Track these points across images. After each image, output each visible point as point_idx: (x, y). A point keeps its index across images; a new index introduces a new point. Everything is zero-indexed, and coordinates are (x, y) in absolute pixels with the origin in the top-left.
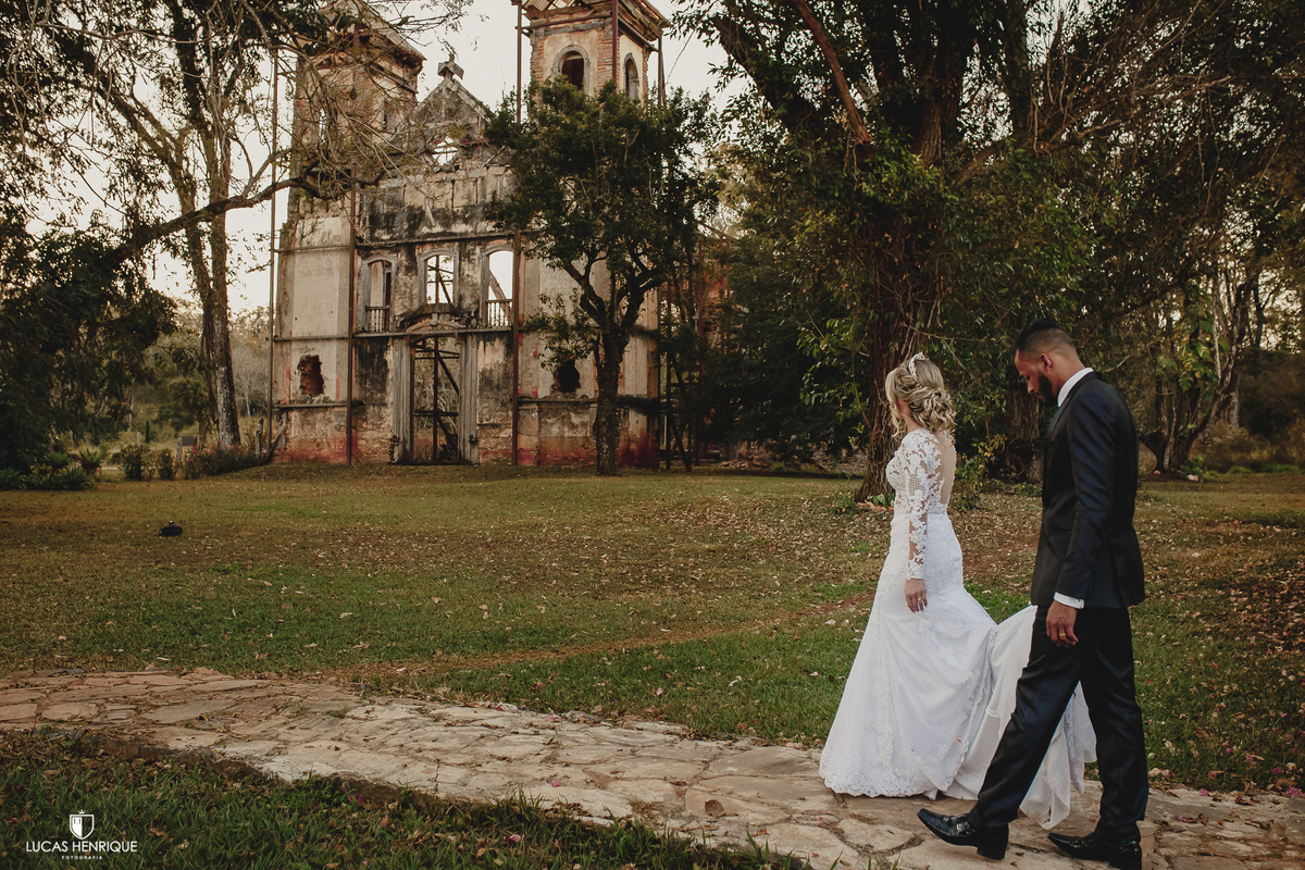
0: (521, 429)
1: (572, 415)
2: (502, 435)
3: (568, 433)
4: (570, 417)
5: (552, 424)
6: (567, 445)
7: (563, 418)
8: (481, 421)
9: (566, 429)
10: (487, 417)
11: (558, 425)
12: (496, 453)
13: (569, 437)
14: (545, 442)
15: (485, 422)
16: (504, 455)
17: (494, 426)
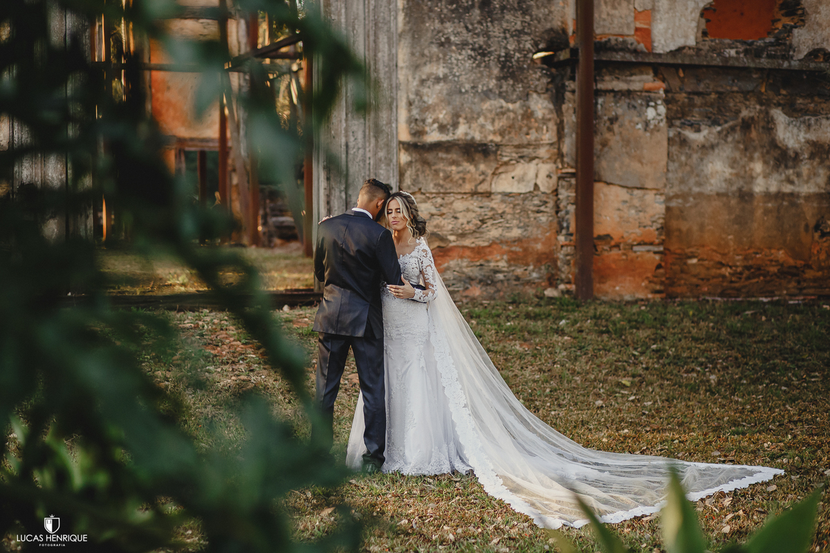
0: (604, 166)
1: (779, 116)
2: (504, 184)
3: (764, 181)
4: (769, 126)
5: (707, 148)
6: (760, 225)
7: (746, 125)
8: (419, 133)
9: (758, 167)
10: (443, 115)
11: (727, 151)
12: (478, 251)
13: (767, 196)
14: (682, 214)
15: (433, 136)
16: (514, 259)
17: (474, 150)
